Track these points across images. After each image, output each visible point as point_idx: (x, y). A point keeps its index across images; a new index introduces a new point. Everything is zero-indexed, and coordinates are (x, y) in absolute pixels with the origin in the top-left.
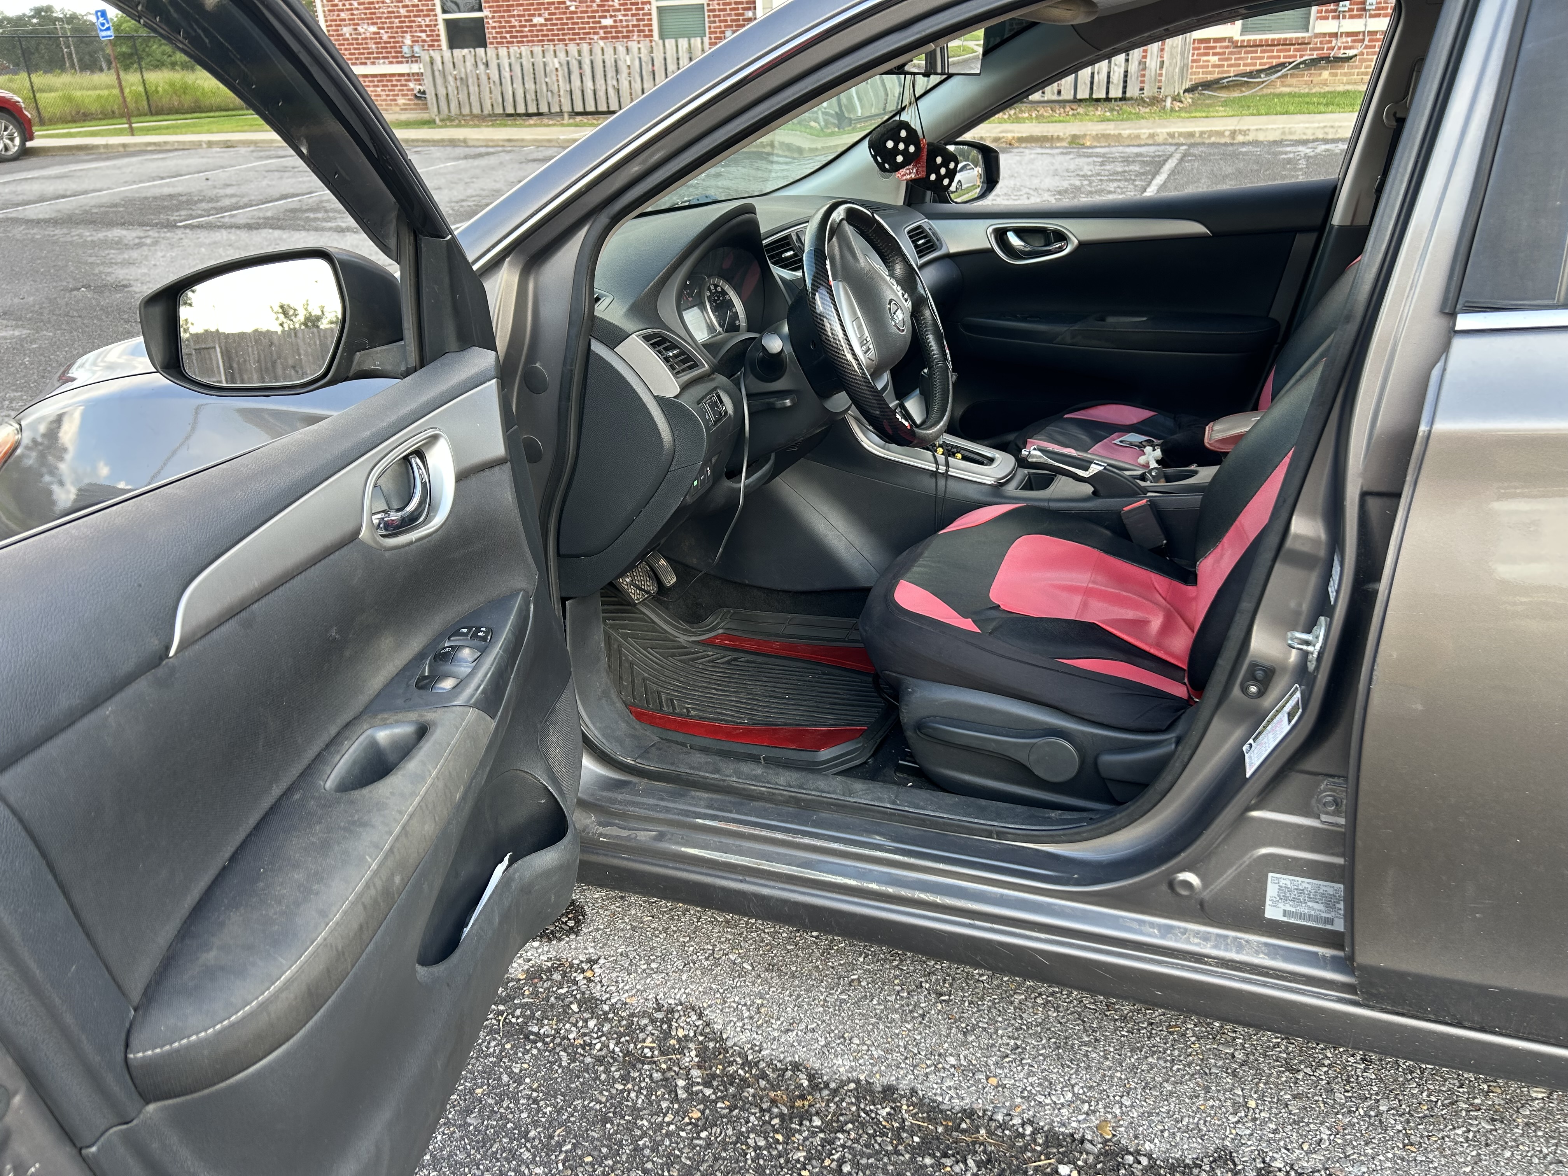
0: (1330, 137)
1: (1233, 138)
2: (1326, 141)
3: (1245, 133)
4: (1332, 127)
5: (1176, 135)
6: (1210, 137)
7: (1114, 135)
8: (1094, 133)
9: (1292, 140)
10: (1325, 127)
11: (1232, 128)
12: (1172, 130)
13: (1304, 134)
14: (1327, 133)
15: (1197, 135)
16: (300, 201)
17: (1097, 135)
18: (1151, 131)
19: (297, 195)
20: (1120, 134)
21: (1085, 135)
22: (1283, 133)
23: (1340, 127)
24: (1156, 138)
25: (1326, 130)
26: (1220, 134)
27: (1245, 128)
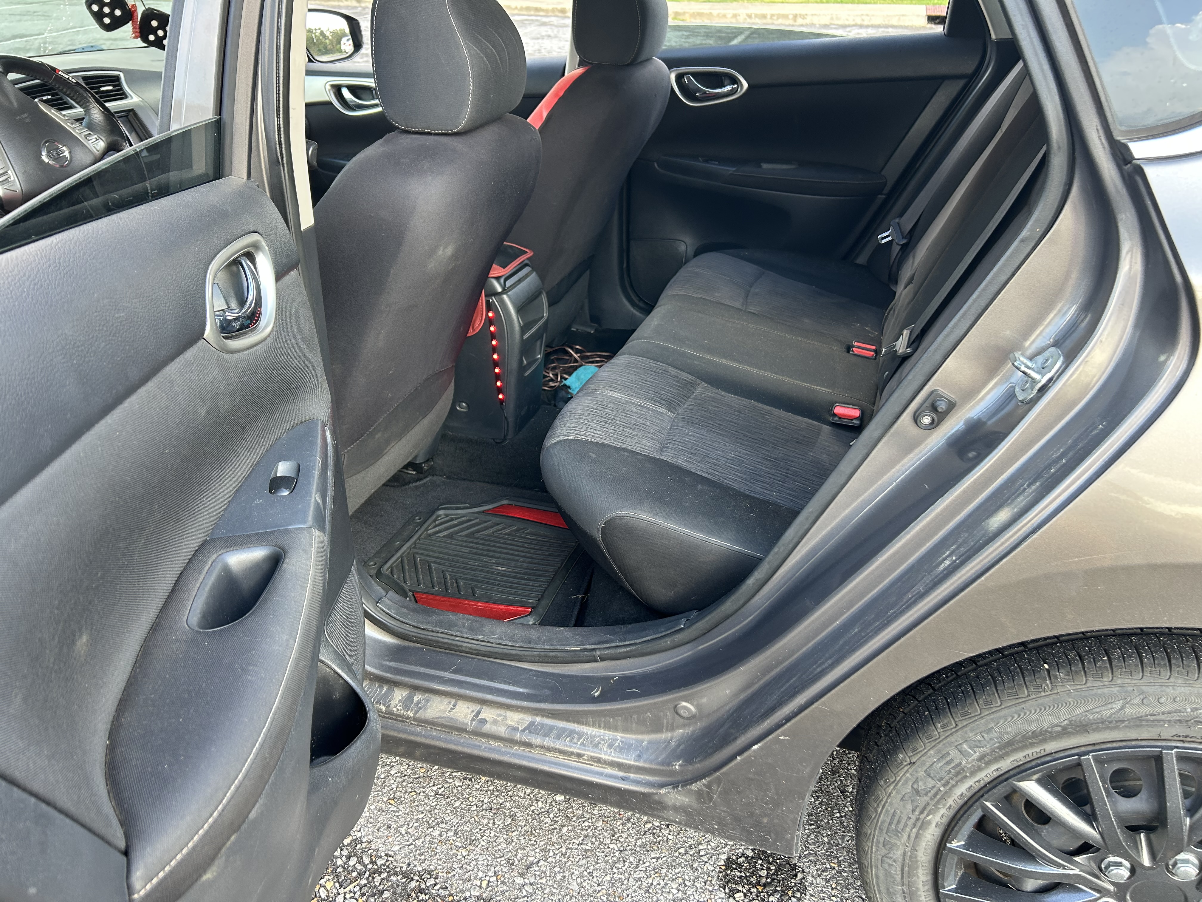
0: (866, 23)
1: (795, 21)
2: (861, 26)
3: (804, 17)
4: (867, 15)
5: (753, 16)
6: (778, 19)
7: (707, 14)
8: (692, 11)
9: (837, 25)
10: (862, 15)
11: (794, 13)
12: (749, 12)
13: (847, 20)
14: (863, 20)
15: (769, 17)
16: (26, 41)
17: (694, 13)
18: (735, 12)
19: (26, 36)
20: (711, 13)
21: (684, 13)
22: (832, 19)
23: (873, 15)
24: (738, 17)
25: (863, 17)
26: (786, 17)
27: (803, 13)
